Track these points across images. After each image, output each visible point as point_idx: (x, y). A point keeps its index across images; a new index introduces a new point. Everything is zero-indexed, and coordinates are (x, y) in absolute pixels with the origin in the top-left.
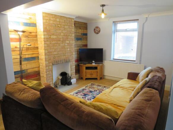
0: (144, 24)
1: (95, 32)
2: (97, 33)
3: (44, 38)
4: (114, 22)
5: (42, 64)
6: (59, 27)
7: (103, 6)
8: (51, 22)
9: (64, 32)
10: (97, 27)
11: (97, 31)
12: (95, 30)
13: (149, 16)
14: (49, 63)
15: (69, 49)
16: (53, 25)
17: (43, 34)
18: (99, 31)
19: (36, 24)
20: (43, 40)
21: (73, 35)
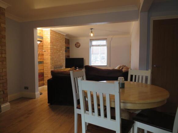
0: (110, 42)
1: (76, 46)
2: (78, 47)
3: (50, 47)
4: (90, 40)
5: (46, 67)
6: (57, 40)
7: (92, 29)
8: (54, 36)
9: (60, 44)
10: (78, 43)
11: (78, 45)
12: (76, 45)
13: (114, 37)
14: (52, 66)
15: (62, 57)
16: (55, 39)
17: (50, 44)
18: (80, 46)
19: (43, 37)
20: (49, 49)
21: (64, 47)
